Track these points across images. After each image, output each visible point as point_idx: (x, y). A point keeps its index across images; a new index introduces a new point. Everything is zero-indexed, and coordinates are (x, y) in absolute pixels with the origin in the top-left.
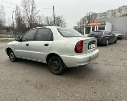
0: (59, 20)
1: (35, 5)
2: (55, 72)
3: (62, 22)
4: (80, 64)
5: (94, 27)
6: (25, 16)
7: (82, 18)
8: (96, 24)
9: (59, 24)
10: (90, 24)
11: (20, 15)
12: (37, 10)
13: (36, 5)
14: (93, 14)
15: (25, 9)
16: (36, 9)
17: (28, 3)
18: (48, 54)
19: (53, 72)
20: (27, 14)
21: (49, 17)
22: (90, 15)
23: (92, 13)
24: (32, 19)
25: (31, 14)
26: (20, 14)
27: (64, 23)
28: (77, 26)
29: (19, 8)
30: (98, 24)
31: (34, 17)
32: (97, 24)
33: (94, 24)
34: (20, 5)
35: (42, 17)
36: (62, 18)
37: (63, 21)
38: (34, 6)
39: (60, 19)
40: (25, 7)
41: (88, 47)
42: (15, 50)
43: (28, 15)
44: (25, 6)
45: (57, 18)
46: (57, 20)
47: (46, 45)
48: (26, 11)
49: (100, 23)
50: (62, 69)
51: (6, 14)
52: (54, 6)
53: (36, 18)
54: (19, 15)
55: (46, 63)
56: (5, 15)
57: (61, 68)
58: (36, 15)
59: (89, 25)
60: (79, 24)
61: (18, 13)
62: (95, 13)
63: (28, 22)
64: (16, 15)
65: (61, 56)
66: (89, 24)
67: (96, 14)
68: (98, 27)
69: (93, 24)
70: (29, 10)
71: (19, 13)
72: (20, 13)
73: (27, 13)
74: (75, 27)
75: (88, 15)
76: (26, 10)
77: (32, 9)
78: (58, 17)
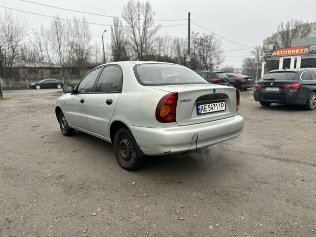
0: (206, 44)
1: (151, 14)
2: (124, 163)
3: (214, 50)
4: (167, 150)
5: (290, 59)
6: (129, 39)
7: (268, 39)
8: (293, 51)
9: (205, 55)
10: (278, 53)
11: (121, 38)
12: (156, 24)
13: (154, 13)
14: (300, 26)
15: (129, 23)
16: (152, 23)
17: (137, 10)
18: (112, 121)
19: (121, 162)
20: (132, 36)
21: (182, 39)
22: (290, 29)
23: (296, 22)
24: (144, 46)
25: (141, 33)
26: (121, 35)
27: (216, 51)
28: (254, 59)
29: (119, 24)
30: (302, 51)
31: (148, 40)
32: (297, 51)
33: (289, 52)
34: (121, 16)
35: (166, 39)
36: (213, 41)
37: (216, 47)
38: (148, 16)
39: (207, 42)
40: (130, 21)
41: (198, 110)
42: (66, 112)
43: (134, 36)
44: (129, 19)
45: (199, 41)
46: (201, 44)
47: (109, 102)
48: (132, 29)
49: (306, 50)
50: (135, 157)
51: (92, 38)
52: (189, 14)
53: (152, 43)
54: (118, 39)
55: (110, 142)
56: (89, 39)
57: (134, 154)
58: (153, 35)
59: (274, 56)
60: (258, 52)
61: (117, 34)
62: (304, 22)
63: (134, 53)
64: (113, 37)
65: (130, 127)
66: (274, 54)
67: (308, 24)
68: (299, 59)
69: (285, 52)
70: (138, 26)
71: (120, 33)
72: (122, 33)
73: (134, 34)
74: (249, 60)
75: (285, 28)
76: (132, 26)
77: (145, 23)
78: (203, 37)
